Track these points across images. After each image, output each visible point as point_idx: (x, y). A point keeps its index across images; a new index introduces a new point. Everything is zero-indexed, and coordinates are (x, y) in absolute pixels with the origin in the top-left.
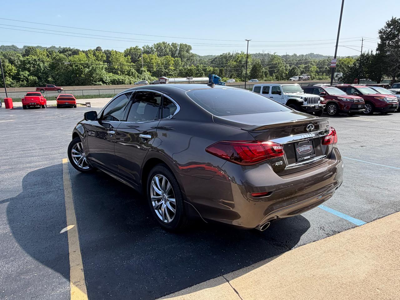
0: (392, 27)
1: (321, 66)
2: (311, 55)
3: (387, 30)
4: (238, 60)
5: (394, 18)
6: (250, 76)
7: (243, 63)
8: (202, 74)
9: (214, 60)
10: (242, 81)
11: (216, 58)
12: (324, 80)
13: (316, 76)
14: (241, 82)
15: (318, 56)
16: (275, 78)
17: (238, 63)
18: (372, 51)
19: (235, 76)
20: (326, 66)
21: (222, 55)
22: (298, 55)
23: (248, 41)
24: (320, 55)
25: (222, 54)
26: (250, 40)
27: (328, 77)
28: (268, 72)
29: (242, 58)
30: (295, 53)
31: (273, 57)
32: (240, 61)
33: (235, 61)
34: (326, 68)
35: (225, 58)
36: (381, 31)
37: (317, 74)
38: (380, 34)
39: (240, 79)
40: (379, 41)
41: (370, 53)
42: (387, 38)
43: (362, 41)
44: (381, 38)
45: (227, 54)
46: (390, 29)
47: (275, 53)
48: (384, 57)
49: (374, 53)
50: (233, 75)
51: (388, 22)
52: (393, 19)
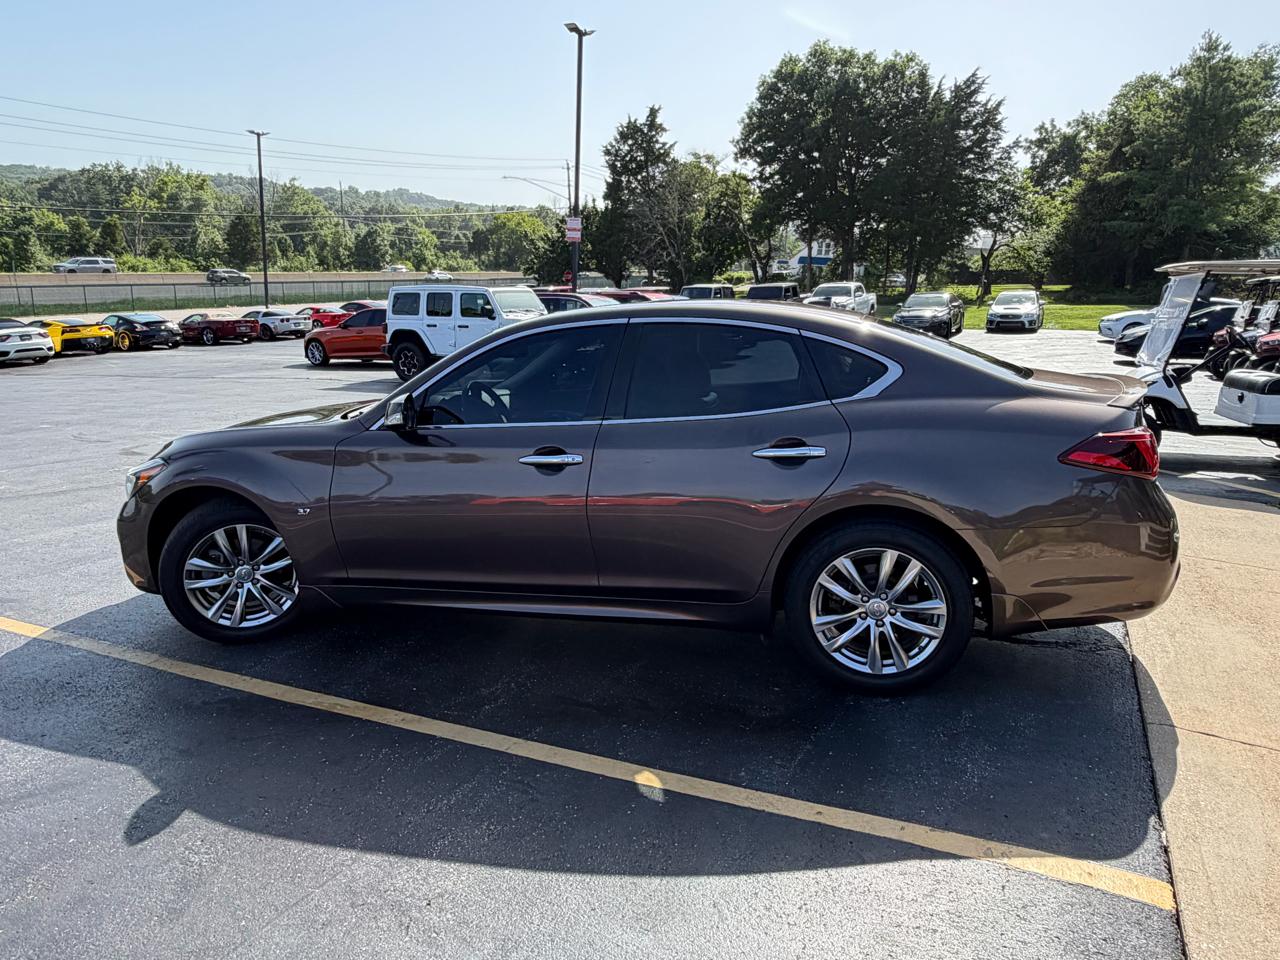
0: (630, 142)
1: (441, 230)
2: (401, 193)
3: (621, 147)
4: (165, 195)
5: (633, 120)
6: (228, 253)
7: (185, 204)
8: (28, 239)
9: (53, 186)
10: (199, 269)
11: (61, 179)
12: (462, 272)
13: (438, 258)
14: (199, 273)
15: (420, 198)
16: (317, 262)
17: (167, 203)
18: (594, 200)
19: (169, 251)
20: (457, 232)
21: (88, 170)
22: (362, 191)
23: (258, 135)
24: (427, 197)
25: (88, 167)
26: (263, 134)
27: (470, 263)
28: (289, 241)
29: (179, 187)
30: (353, 185)
31: (289, 193)
32: (173, 198)
33: (153, 196)
34: (457, 237)
35: (104, 183)
36: (608, 150)
37: (441, 254)
38: (607, 158)
39: (191, 263)
40: (607, 175)
41: (590, 204)
42: (626, 170)
43: (566, 170)
44: (612, 167)
45: (111, 168)
46: (627, 148)
47: (294, 179)
48: (626, 216)
49: (601, 205)
50: (159, 245)
51: (621, 129)
52: (630, 122)
